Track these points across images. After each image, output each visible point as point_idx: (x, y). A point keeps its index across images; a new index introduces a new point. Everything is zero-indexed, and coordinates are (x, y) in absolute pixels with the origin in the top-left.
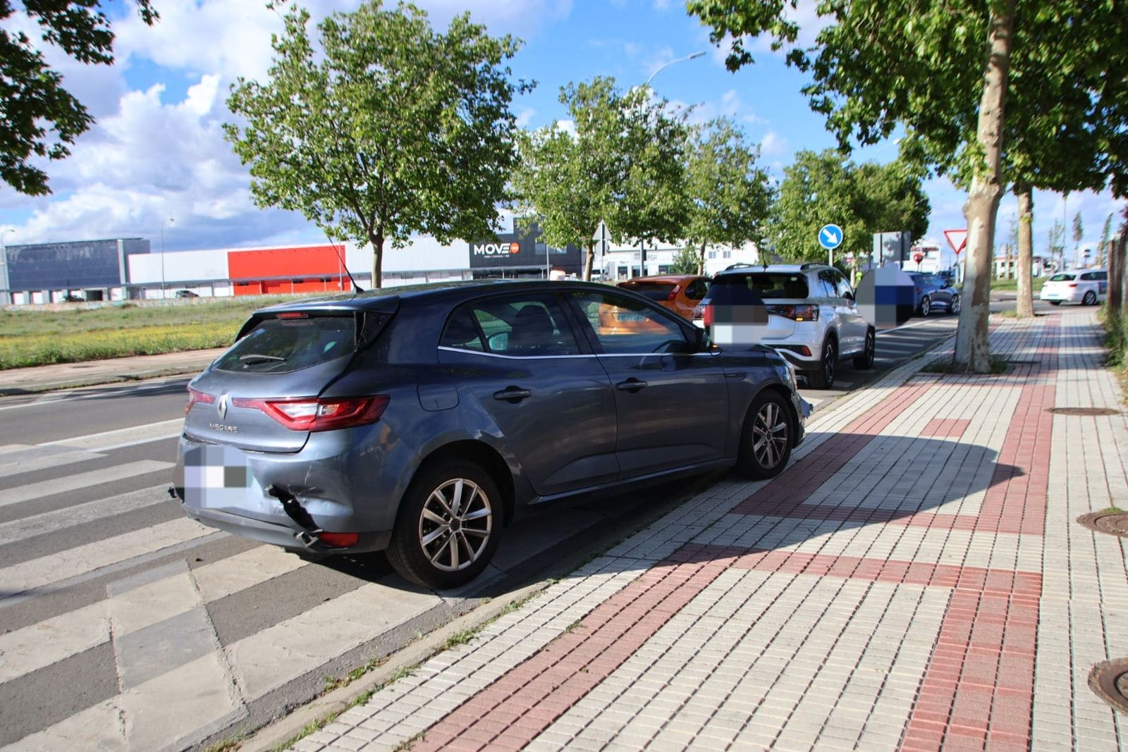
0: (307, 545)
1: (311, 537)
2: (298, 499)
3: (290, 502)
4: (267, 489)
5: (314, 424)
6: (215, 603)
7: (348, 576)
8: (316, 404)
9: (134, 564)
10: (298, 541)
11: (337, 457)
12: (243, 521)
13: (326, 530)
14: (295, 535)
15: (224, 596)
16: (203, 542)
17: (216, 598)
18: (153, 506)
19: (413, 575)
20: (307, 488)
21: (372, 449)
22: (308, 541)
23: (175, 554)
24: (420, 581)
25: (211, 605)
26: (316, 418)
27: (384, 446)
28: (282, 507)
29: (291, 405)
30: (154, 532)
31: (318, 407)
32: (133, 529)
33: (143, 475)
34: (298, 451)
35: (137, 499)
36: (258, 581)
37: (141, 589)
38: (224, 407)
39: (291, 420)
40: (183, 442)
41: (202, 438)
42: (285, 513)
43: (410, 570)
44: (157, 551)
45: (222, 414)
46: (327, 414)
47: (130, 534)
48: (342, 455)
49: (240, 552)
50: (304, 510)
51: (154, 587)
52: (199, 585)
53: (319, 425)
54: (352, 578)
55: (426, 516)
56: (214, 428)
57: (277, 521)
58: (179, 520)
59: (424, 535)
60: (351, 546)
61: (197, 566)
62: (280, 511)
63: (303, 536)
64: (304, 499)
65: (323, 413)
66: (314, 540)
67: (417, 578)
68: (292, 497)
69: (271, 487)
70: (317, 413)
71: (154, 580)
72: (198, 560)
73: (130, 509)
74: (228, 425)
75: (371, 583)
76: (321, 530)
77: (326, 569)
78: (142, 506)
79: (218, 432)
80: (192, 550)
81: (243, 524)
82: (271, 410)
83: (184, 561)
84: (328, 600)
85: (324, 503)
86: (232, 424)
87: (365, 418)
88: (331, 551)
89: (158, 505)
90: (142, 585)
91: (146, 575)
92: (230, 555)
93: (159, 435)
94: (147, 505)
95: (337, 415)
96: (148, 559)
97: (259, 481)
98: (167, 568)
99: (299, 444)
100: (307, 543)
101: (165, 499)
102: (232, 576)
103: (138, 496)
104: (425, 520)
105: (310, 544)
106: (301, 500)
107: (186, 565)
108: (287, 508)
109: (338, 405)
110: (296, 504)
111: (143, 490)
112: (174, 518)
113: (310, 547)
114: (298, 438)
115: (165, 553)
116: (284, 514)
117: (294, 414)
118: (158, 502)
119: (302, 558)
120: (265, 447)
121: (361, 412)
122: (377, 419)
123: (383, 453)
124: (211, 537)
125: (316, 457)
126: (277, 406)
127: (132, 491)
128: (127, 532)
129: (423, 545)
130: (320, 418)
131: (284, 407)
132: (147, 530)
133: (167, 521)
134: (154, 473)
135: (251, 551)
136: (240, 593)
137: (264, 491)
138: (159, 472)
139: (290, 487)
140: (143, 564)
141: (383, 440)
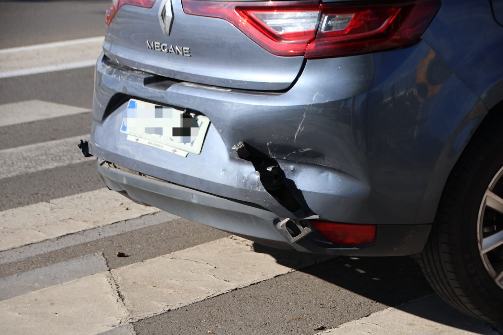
0: (294, 240)
1: (300, 228)
2: (283, 166)
3: (270, 169)
4: (235, 148)
5: (312, 46)
6: (148, 321)
7: (353, 294)
8: (316, 13)
9: (23, 256)
10: (281, 231)
11: (346, 100)
12: (195, 197)
13: (326, 217)
14: (276, 221)
15: (160, 311)
16: (127, 228)
17: (150, 314)
18: (50, 171)
19: (464, 300)
20: (297, 149)
21: (402, 93)
22: (296, 232)
23: (85, 244)
24: (477, 312)
25: (142, 324)
26: (315, 35)
27: (423, 89)
28: (257, 176)
29: (275, 13)
30: (52, 209)
31: (320, 19)
32: (20, 204)
33: (30, 123)
34: (284, 89)
35: (25, 159)
36: (213, 292)
37: (34, 294)
38: (169, 14)
39: (276, 38)
40: (104, 69)
41: (134, 63)
42: (261, 186)
43: (458, 292)
44: (58, 238)
45: (165, 26)
46: (334, 29)
47: (15, 210)
48: (354, 98)
49: (184, 247)
50: (292, 184)
51: (54, 291)
52: (122, 293)
53: (321, 48)
54: (361, 299)
55: (490, 204)
56: (153, 48)
57: (247, 199)
58: (90, 193)
59: (485, 235)
60: (362, 245)
61: (120, 265)
62: (254, 184)
63: (288, 224)
64: (292, 167)
65: (328, 27)
66: (305, 231)
67: (470, 306)
68: (273, 163)
69: (241, 144)
70: (318, 27)
71: (54, 281)
72: (121, 255)
73: (14, 174)
74: (174, 44)
75: (390, 308)
76: (317, 217)
77: (318, 281)
78: (33, 170)
79: (160, 54)
80: (111, 239)
81: (195, 201)
82: (244, 22)
83: (99, 255)
84: (322, 328)
85: (324, 174)
86: (182, 43)
87: (396, 37)
88: (331, 251)
89: (57, 168)
90: (35, 289)
91: (41, 273)
92: (170, 251)
93: (51, 64)
94: (40, 169)
95: (351, 32)
96: (45, 249)
97: (221, 134)
98: (74, 264)
99: (288, 78)
100: (294, 236)
101: (67, 162)
102: (174, 281)
103: (25, 155)
104: (488, 210)
105: (298, 237)
106: (287, 168)
107: (103, 261)
108: (265, 179)
109: (352, 16)
110: (279, 173)
111: (33, 146)
112: (82, 191)
113: (298, 242)
114: (285, 67)
115: (70, 242)
116: (261, 189)
117: (280, 29)
118: (56, 165)
119: (280, 261)
120: (234, 81)
121: (389, 27)
122: (417, 40)
123: (421, 100)
124: (138, 222)
125: (314, 100)
126: (253, 14)
127: (15, 146)
128: (11, 207)
129: (483, 252)
130: (322, 35)
131: (264, 17)
132: (42, 207)
133: (72, 194)
134: (48, 121)
135: (201, 246)
136: (186, 308)
137: (230, 150)
138: (56, 119)
139: (270, 146)
140: (37, 257)
141: (421, 77)
